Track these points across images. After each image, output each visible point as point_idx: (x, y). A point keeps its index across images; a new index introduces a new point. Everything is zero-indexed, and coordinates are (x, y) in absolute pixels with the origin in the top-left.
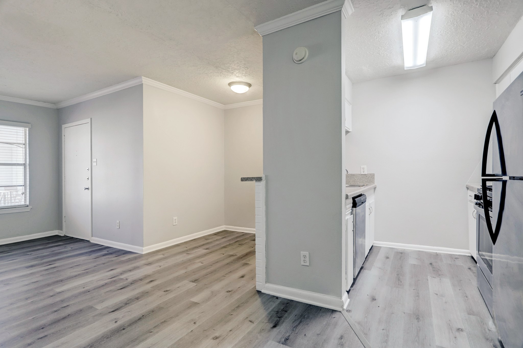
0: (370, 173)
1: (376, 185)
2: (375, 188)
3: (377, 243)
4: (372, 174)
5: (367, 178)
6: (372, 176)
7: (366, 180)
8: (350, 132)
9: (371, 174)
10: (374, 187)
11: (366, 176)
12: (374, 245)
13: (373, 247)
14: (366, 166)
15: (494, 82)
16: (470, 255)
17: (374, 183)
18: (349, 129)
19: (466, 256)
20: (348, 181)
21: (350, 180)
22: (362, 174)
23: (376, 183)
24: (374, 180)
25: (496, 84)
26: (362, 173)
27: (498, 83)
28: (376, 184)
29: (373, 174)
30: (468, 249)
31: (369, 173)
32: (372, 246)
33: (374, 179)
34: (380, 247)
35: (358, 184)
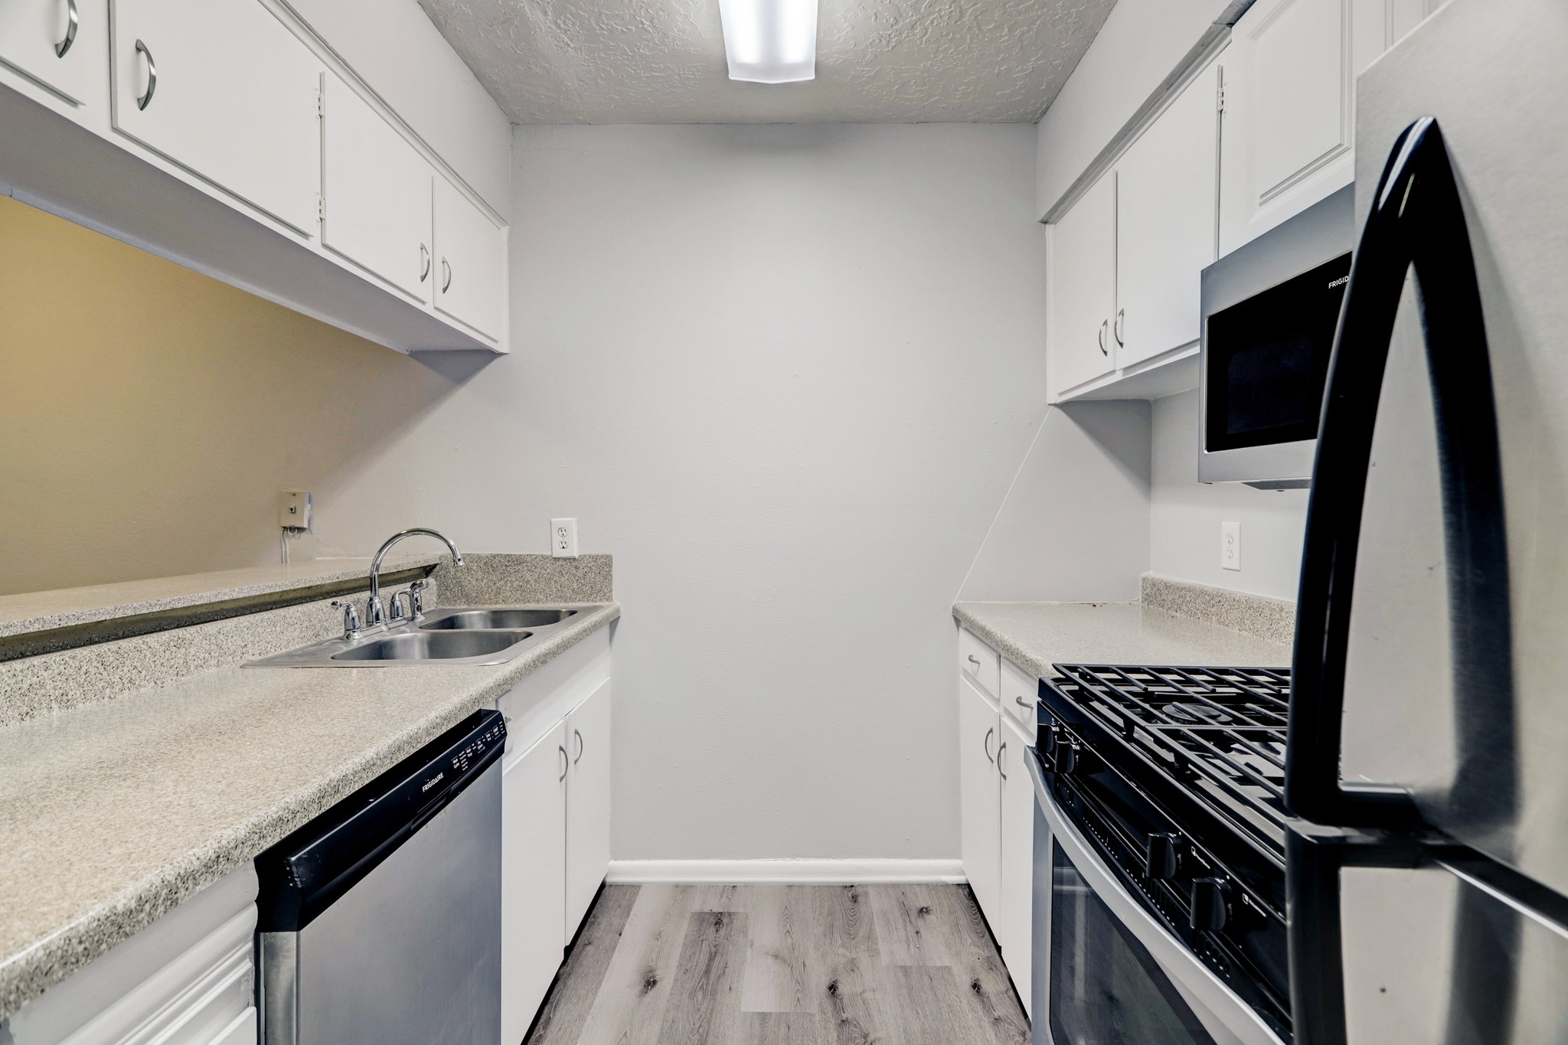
0: (594, 553)
1: (618, 610)
2: (613, 623)
3: (625, 870)
4: (602, 556)
5: (580, 574)
6: (603, 565)
7: (575, 585)
8: (501, 354)
9: (595, 558)
10: (612, 620)
11: (576, 568)
12: (609, 880)
13: (607, 889)
14: (573, 519)
15: (1042, 215)
16: (961, 879)
17: (610, 599)
18: (495, 341)
19: (946, 885)
20: (494, 588)
21: (502, 583)
22: (555, 556)
23: (618, 601)
24: (611, 584)
25: (1047, 226)
26: (558, 553)
27: (1055, 223)
28: (617, 603)
29: (607, 556)
30: (956, 854)
31: (587, 552)
32: (603, 886)
33: (610, 580)
34: (634, 888)
35: (538, 601)
